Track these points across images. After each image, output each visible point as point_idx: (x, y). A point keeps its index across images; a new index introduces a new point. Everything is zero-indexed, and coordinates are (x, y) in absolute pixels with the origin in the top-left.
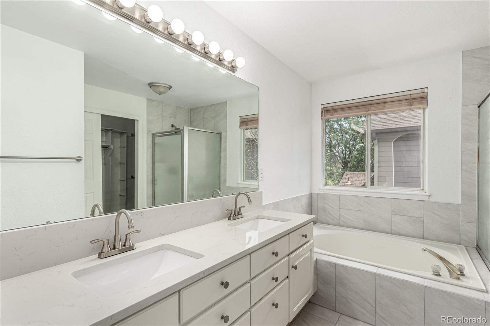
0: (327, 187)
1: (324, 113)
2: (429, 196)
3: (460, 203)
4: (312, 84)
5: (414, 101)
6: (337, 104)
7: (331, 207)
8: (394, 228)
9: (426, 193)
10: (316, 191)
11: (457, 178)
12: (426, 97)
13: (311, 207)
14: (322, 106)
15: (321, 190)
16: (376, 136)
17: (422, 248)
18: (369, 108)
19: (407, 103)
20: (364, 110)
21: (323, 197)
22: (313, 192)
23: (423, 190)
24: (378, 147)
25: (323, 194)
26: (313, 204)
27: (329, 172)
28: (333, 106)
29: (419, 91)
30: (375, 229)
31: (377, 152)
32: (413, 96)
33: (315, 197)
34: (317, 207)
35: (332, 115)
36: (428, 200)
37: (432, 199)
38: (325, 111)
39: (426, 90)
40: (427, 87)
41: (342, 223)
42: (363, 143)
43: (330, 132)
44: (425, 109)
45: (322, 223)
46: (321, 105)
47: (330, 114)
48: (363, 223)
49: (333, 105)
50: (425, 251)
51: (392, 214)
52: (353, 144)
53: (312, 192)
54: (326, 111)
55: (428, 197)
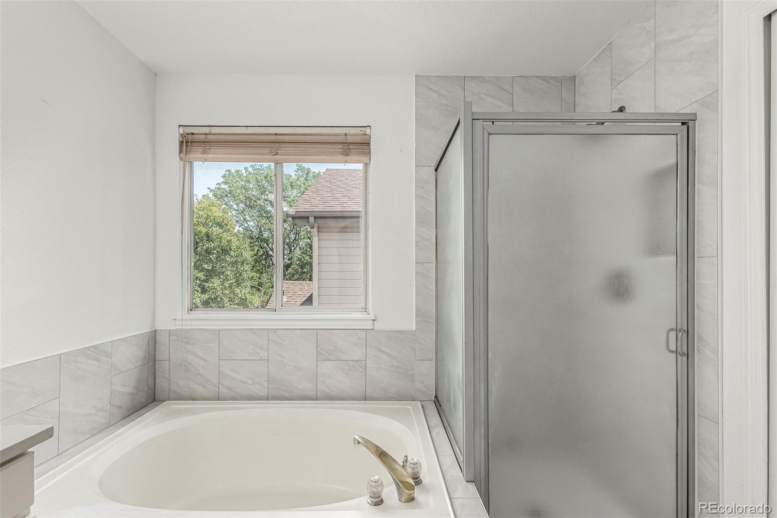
0: (197, 314)
1: (187, 146)
2: (374, 320)
3: (414, 329)
4: (156, 75)
5: (351, 147)
6: (214, 130)
7: (200, 358)
8: (321, 386)
9: (369, 314)
10: (164, 324)
11: (410, 286)
12: (368, 144)
13: (155, 364)
14: (181, 129)
15: (177, 323)
16: (315, 223)
17: (355, 438)
18: (277, 150)
19: (341, 150)
20: (269, 151)
21: (182, 337)
22: (159, 327)
23: (365, 310)
24: (319, 240)
25: (182, 330)
26: (158, 357)
27: (257, 283)
28: (207, 134)
29: (358, 131)
30: (287, 395)
31: (317, 249)
32: (350, 139)
33: (162, 339)
34: (168, 362)
35: (203, 154)
36: (372, 328)
37: (378, 326)
38: (187, 142)
39: (368, 131)
40: (370, 126)
41: (224, 391)
42: (309, 238)
43: (261, 216)
44: (367, 164)
45: (181, 398)
46: (179, 126)
47: (201, 149)
48: (266, 384)
49: (207, 130)
50: (359, 443)
51: (317, 360)
52: (295, 239)
53: (157, 329)
54: (191, 142)
55: (372, 322)
